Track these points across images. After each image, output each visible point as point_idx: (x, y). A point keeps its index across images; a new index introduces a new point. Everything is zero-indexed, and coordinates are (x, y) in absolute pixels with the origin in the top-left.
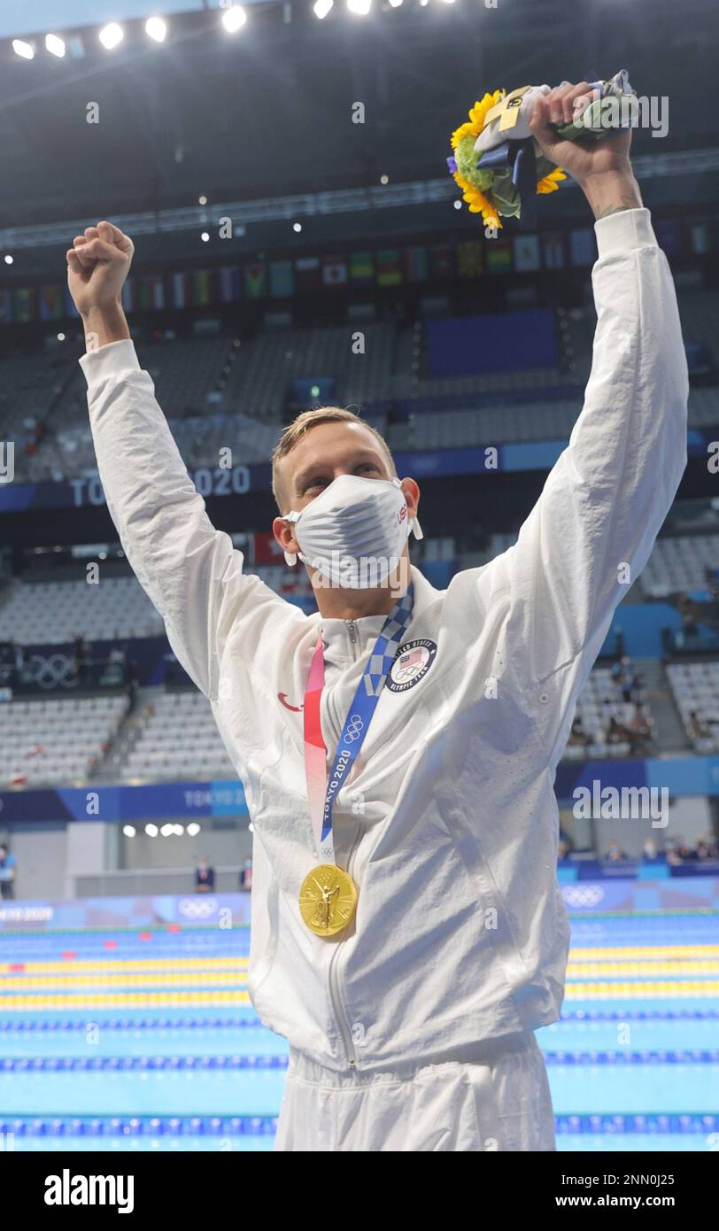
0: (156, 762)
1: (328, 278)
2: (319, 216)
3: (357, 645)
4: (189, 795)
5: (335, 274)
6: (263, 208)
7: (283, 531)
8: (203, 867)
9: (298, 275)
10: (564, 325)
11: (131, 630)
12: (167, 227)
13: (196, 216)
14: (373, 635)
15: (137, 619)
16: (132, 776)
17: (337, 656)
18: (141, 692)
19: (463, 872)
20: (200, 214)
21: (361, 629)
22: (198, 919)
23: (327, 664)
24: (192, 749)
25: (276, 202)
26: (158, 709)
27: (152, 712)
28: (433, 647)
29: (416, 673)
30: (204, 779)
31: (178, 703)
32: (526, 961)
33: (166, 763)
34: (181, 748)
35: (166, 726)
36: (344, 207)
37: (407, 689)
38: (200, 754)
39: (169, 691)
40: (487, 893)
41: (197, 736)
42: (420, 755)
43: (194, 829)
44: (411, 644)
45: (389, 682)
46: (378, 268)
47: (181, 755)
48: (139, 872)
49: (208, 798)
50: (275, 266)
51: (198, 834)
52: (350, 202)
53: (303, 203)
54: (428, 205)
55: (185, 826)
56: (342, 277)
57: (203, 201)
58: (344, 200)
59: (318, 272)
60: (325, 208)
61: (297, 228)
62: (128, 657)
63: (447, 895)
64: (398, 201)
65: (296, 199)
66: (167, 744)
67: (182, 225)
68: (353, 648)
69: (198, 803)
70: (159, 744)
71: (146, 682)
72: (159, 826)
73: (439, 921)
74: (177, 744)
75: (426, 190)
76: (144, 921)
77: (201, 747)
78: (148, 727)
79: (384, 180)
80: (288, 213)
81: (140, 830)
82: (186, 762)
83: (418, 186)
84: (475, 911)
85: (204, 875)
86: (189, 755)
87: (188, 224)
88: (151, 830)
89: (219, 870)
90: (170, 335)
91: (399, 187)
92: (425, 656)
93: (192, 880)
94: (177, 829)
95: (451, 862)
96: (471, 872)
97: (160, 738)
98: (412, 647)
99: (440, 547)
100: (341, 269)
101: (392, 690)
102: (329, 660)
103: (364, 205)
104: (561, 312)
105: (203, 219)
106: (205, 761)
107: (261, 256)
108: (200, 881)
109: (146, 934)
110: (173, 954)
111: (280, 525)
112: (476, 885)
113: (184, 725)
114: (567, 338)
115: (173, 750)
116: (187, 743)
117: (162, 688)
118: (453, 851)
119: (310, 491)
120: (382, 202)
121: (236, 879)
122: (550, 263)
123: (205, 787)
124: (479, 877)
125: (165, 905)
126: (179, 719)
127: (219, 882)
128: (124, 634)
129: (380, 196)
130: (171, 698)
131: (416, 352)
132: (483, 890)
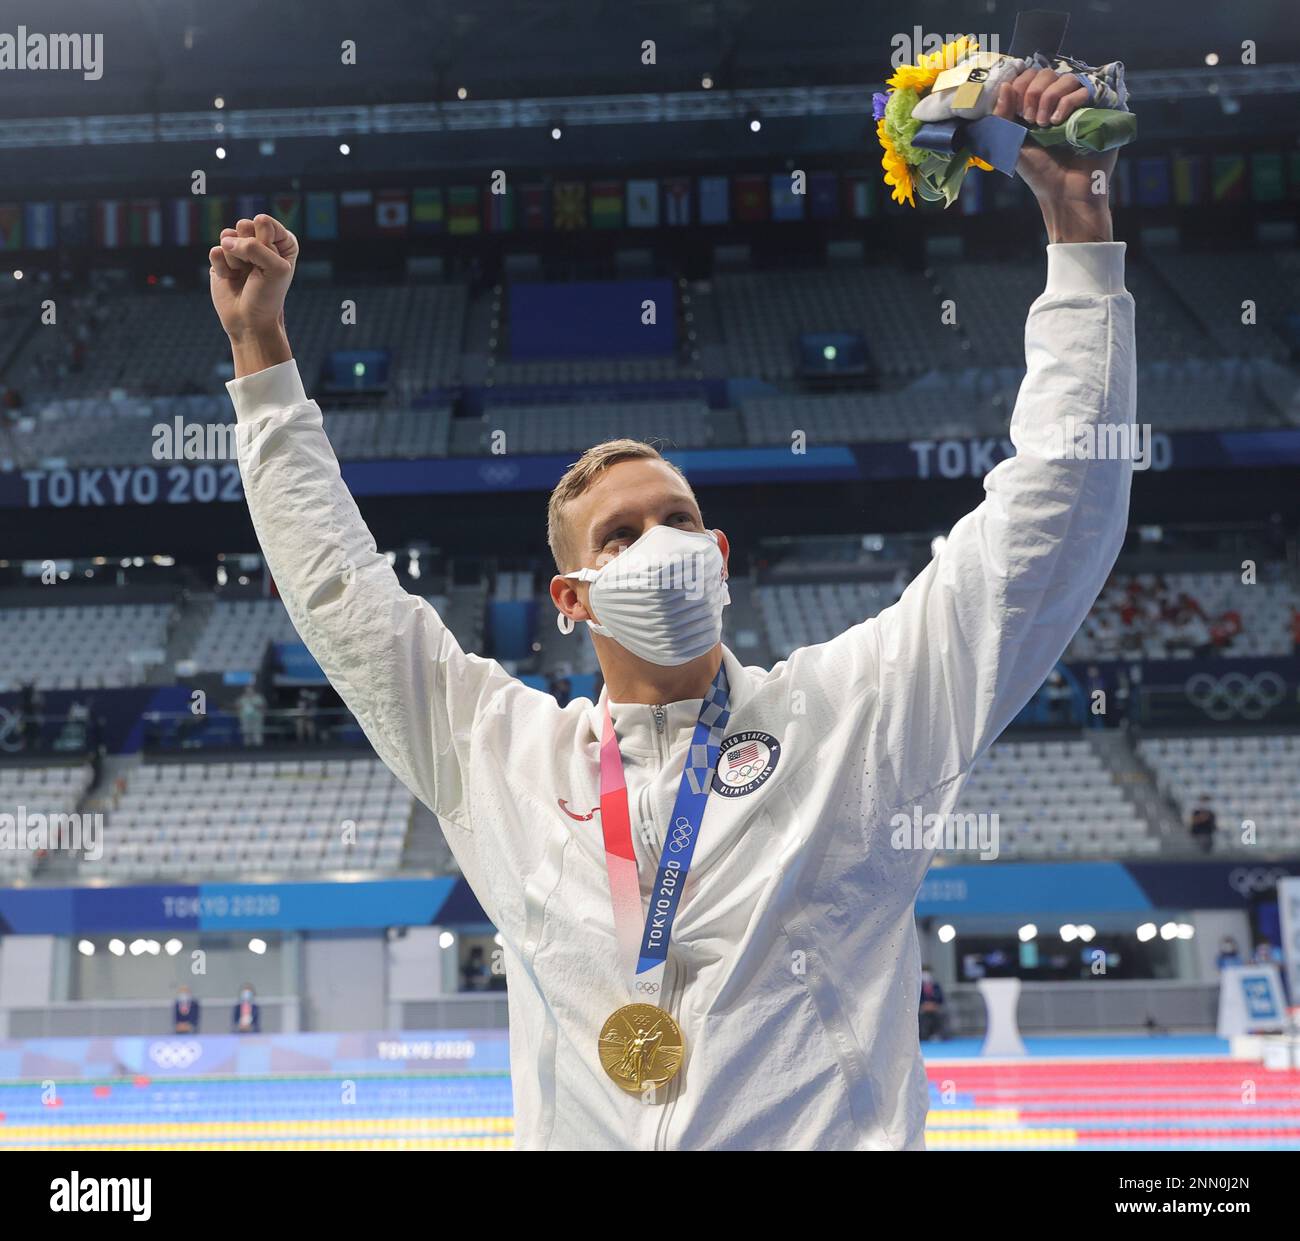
0: (127, 856)
1: (383, 220)
2: (373, 134)
3: (663, 736)
4: (169, 902)
5: (392, 214)
6: (299, 120)
7: (564, 593)
8: (184, 998)
9: (343, 213)
10: (686, 300)
11: (100, 678)
12: (170, 135)
13: (210, 124)
14: (686, 725)
15: (108, 663)
16: (92, 875)
17: (639, 750)
18: (109, 761)
19: (819, 1028)
20: (215, 122)
21: (670, 717)
22: (175, 1069)
23: (625, 760)
24: (175, 840)
25: (319, 112)
26: (131, 786)
27: (124, 790)
28: (771, 742)
29: (754, 775)
30: (190, 881)
31: (159, 778)
32: (892, 1137)
33: (140, 858)
34: (161, 839)
35: (142, 809)
36: (407, 126)
37: (745, 793)
38: (186, 847)
39: (147, 762)
40: (849, 1054)
41: (183, 823)
42: (776, 881)
43: (174, 946)
44: (739, 737)
45: (717, 784)
46: (449, 211)
47: (160, 848)
48: (97, 1003)
49: (194, 907)
50: (313, 198)
51: (179, 953)
52: (415, 119)
53: (353, 117)
54: (517, 130)
55: (163, 943)
56: (402, 219)
57: (219, 103)
58: (408, 117)
59: (370, 211)
60: (382, 126)
61: (345, 149)
62: (93, 715)
63: (800, 1057)
64: (479, 123)
65: (344, 111)
66: (143, 832)
67: (191, 134)
68: (659, 740)
69: (182, 913)
70: (131, 833)
71: (119, 748)
72: (128, 942)
73: (792, 1088)
74: (156, 832)
75: (516, 111)
76: (103, 1071)
77: (187, 839)
78: (117, 809)
79: (462, 94)
80: (333, 129)
81: (102, 948)
82: (166, 858)
83: (506, 105)
84: (835, 1075)
85: (185, 1009)
86: (172, 848)
87: (200, 133)
88: (116, 947)
89: (204, 1002)
90: (168, 281)
91: (480, 105)
92: (765, 755)
93: (169, 1016)
94: (153, 947)
95: (806, 1016)
96: (829, 1029)
97: (133, 825)
98: (740, 741)
99: (515, 583)
100: (401, 208)
101: (723, 794)
102: (627, 755)
103: (433, 125)
104: (683, 283)
105: (219, 129)
106: (192, 857)
107: (295, 184)
108: (179, 1017)
109: (102, 1089)
110: (139, 1116)
111: (561, 585)
112: (836, 1044)
113: (166, 808)
114: (689, 317)
115: (149, 840)
116: (170, 831)
117: (138, 758)
118: (808, 1001)
119: (611, 544)
120: (455, 124)
121: (229, 1015)
122: (672, 218)
123: (192, 892)
124: (838, 1034)
125: (131, 1050)
126: (160, 799)
127: (205, 1019)
128: (90, 683)
129: (456, 115)
130: (152, 771)
131: (495, 324)
132: (844, 1050)
